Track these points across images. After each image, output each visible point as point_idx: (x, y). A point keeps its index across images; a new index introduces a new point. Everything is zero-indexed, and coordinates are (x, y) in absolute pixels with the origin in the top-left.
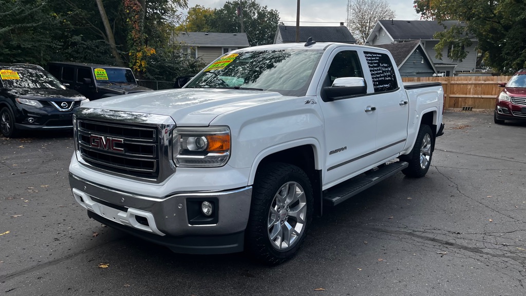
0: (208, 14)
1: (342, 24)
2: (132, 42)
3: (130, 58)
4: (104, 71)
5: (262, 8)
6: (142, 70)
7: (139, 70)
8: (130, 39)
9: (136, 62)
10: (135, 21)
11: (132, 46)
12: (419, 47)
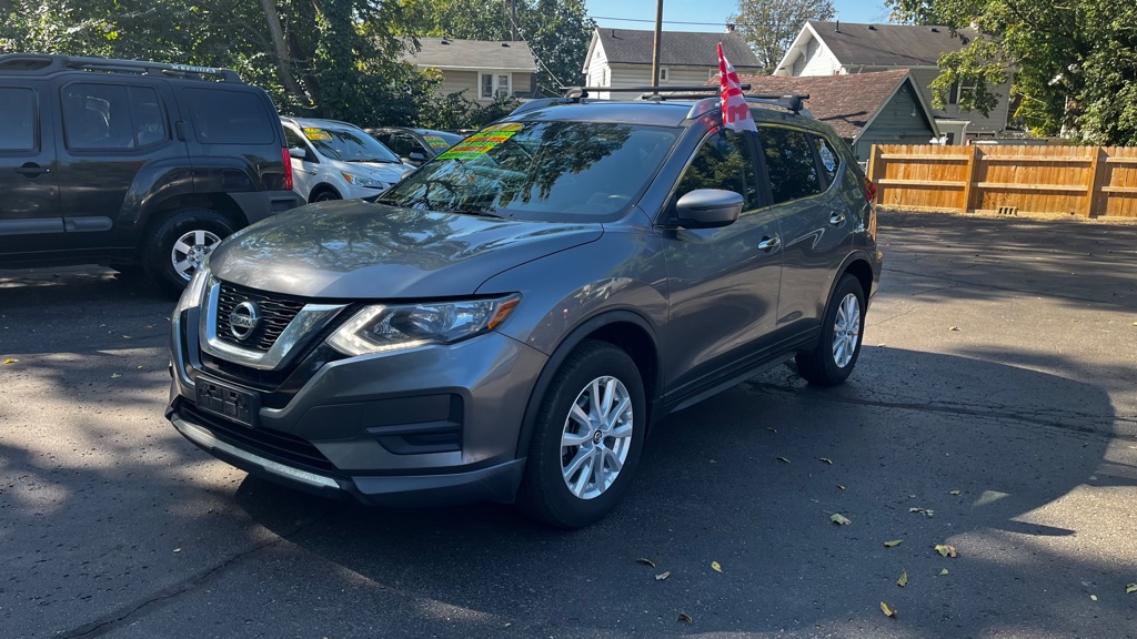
1: (731, 27)
12: (907, 83)
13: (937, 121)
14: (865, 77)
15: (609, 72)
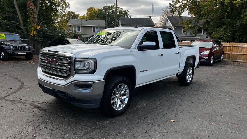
0: (95, 11)
1: (150, 17)
2: (30, 22)
3: (29, 30)
4: (4, 35)
5: (121, 9)
6: (35, 35)
7: (33, 35)
8: (29, 21)
9: (31, 32)
10: (32, 13)
11: (30, 25)
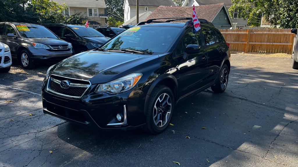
12: (223, 8)
13: (233, 23)
14: (209, 6)
15: (129, 8)
